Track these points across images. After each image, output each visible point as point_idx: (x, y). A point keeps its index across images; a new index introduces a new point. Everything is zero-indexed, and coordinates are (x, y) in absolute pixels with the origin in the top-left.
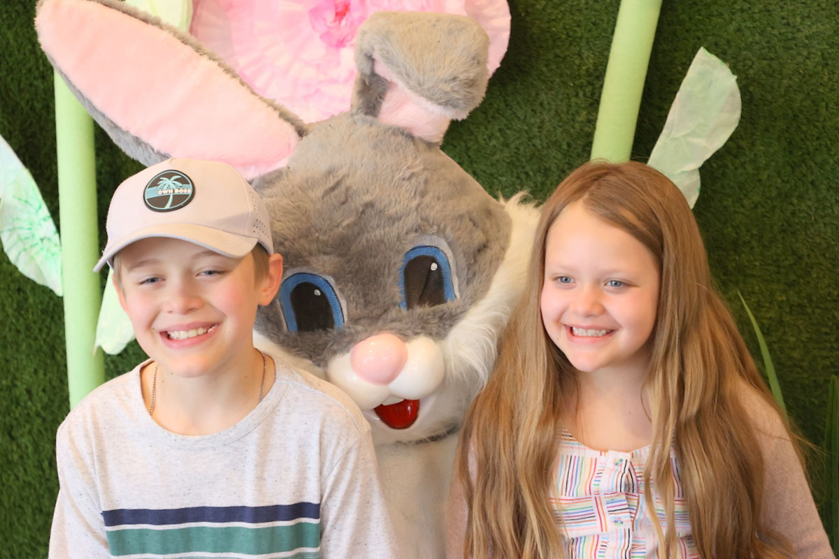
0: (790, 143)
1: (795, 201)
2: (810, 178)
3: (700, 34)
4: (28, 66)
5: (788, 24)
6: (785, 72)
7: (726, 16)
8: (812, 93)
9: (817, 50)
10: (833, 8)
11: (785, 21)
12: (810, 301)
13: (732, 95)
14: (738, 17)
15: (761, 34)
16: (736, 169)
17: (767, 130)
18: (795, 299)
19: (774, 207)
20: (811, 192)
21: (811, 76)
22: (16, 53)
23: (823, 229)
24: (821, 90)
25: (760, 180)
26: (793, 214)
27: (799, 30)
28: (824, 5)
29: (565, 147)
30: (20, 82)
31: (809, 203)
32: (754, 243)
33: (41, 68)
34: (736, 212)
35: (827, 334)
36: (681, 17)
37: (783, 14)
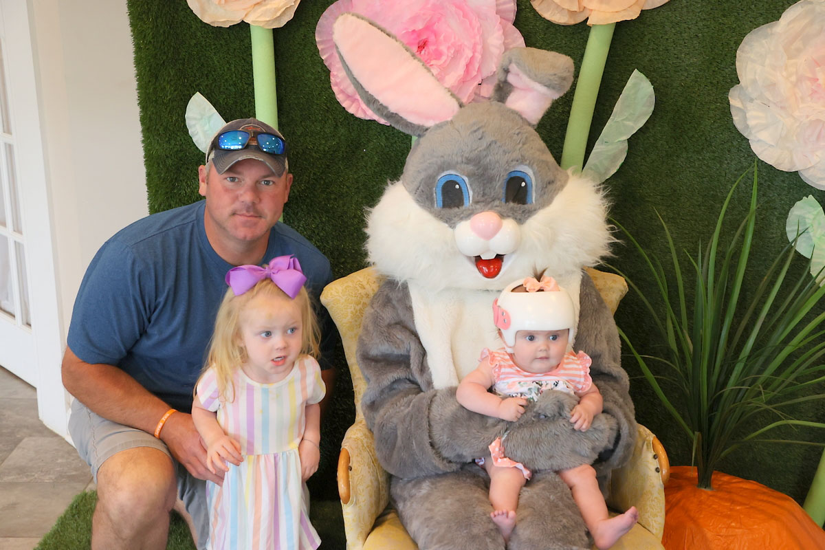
0: (675, 126)
1: (675, 158)
2: (685, 145)
3: (629, 62)
4: (227, 77)
5: (678, 58)
6: (675, 85)
7: (644, 53)
8: (689, 97)
9: (693, 73)
10: (702, 49)
11: (676, 56)
12: (679, 215)
13: (650, 97)
14: (650, 53)
15: (663, 63)
16: (644, 140)
17: (662, 118)
18: (671, 215)
19: (663, 162)
20: (684, 155)
21: (688, 87)
22: (219, 69)
23: (689, 175)
24: (693, 95)
25: (657, 147)
26: (673, 166)
27: (683, 61)
28: (697, 48)
29: (548, 127)
30: (220, 88)
31: (682, 159)
32: (651, 183)
33: (234, 79)
34: (642, 165)
35: (686, 234)
36: (619, 52)
37: (675, 52)
